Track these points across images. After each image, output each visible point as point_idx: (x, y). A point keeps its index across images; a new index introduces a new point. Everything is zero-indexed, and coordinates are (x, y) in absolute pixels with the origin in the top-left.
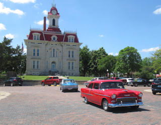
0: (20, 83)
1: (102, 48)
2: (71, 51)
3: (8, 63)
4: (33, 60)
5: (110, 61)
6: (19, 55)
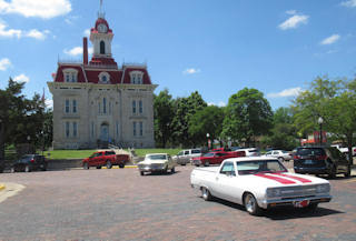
0: (42, 165)
1: (197, 93)
2: (137, 100)
3: (18, 129)
4: (65, 121)
5: (211, 117)
6: (38, 113)
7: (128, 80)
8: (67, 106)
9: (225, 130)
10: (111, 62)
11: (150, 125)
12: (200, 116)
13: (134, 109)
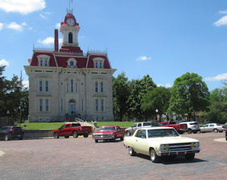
0: (19, 135)
1: (148, 76)
2: (99, 82)
4: (39, 98)
5: (160, 96)
6: (16, 91)
7: (91, 65)
8: (41, 86)
9: (171, 107)
10: (78, 50)
11: (109, 102)
12: (151, 95)
13: (97, 89)
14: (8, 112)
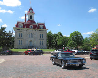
0: (11, 53)
1: (60, 32)
2: (41, 34)
3: (4, 42)
4: (18, 40)
5: (64, 40)
6: (10, 37)
7: (39, 28)
9: (69, 44)
10: (34, 22)
12: (61, 39)
13: (40, 37)
14: (7, 45)
